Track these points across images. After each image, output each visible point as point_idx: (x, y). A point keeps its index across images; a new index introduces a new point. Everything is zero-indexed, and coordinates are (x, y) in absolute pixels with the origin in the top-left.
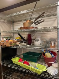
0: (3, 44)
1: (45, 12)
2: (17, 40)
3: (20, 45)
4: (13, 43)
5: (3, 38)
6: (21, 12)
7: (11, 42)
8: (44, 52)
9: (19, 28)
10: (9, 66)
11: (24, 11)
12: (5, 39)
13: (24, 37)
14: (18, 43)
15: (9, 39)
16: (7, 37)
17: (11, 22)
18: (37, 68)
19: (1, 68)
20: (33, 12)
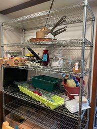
0: (6, 62)
1: (66, 17)
2: (27, 58)
3: (29, 66)
4: (20, 62)
5: (7, 53)
6: (36, 14)
7: (16, 60)
8: (66, 78)
9: (29, 40)
10: (13, 95)
11: (40, 13)
12: (9, 56)
13: (39, 54)
14: (27, 63)
15: (15, 56)
16: (13, 53)
17: (20, 29)
18: (52, 101)
19: (3, 96)
20: (49, 15)
